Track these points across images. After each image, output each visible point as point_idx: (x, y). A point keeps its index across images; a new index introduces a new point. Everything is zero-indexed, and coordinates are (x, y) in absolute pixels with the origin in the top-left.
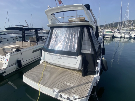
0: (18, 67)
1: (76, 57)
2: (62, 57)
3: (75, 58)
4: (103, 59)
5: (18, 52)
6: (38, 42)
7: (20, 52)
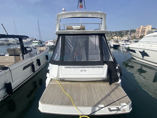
0: (7, 93)
1: (104, 66)
2: (85, 69)
3: (102, 67)
4: (118, 65)
5: (6, 71)
6: (24, 55)
7: (8, 70)
